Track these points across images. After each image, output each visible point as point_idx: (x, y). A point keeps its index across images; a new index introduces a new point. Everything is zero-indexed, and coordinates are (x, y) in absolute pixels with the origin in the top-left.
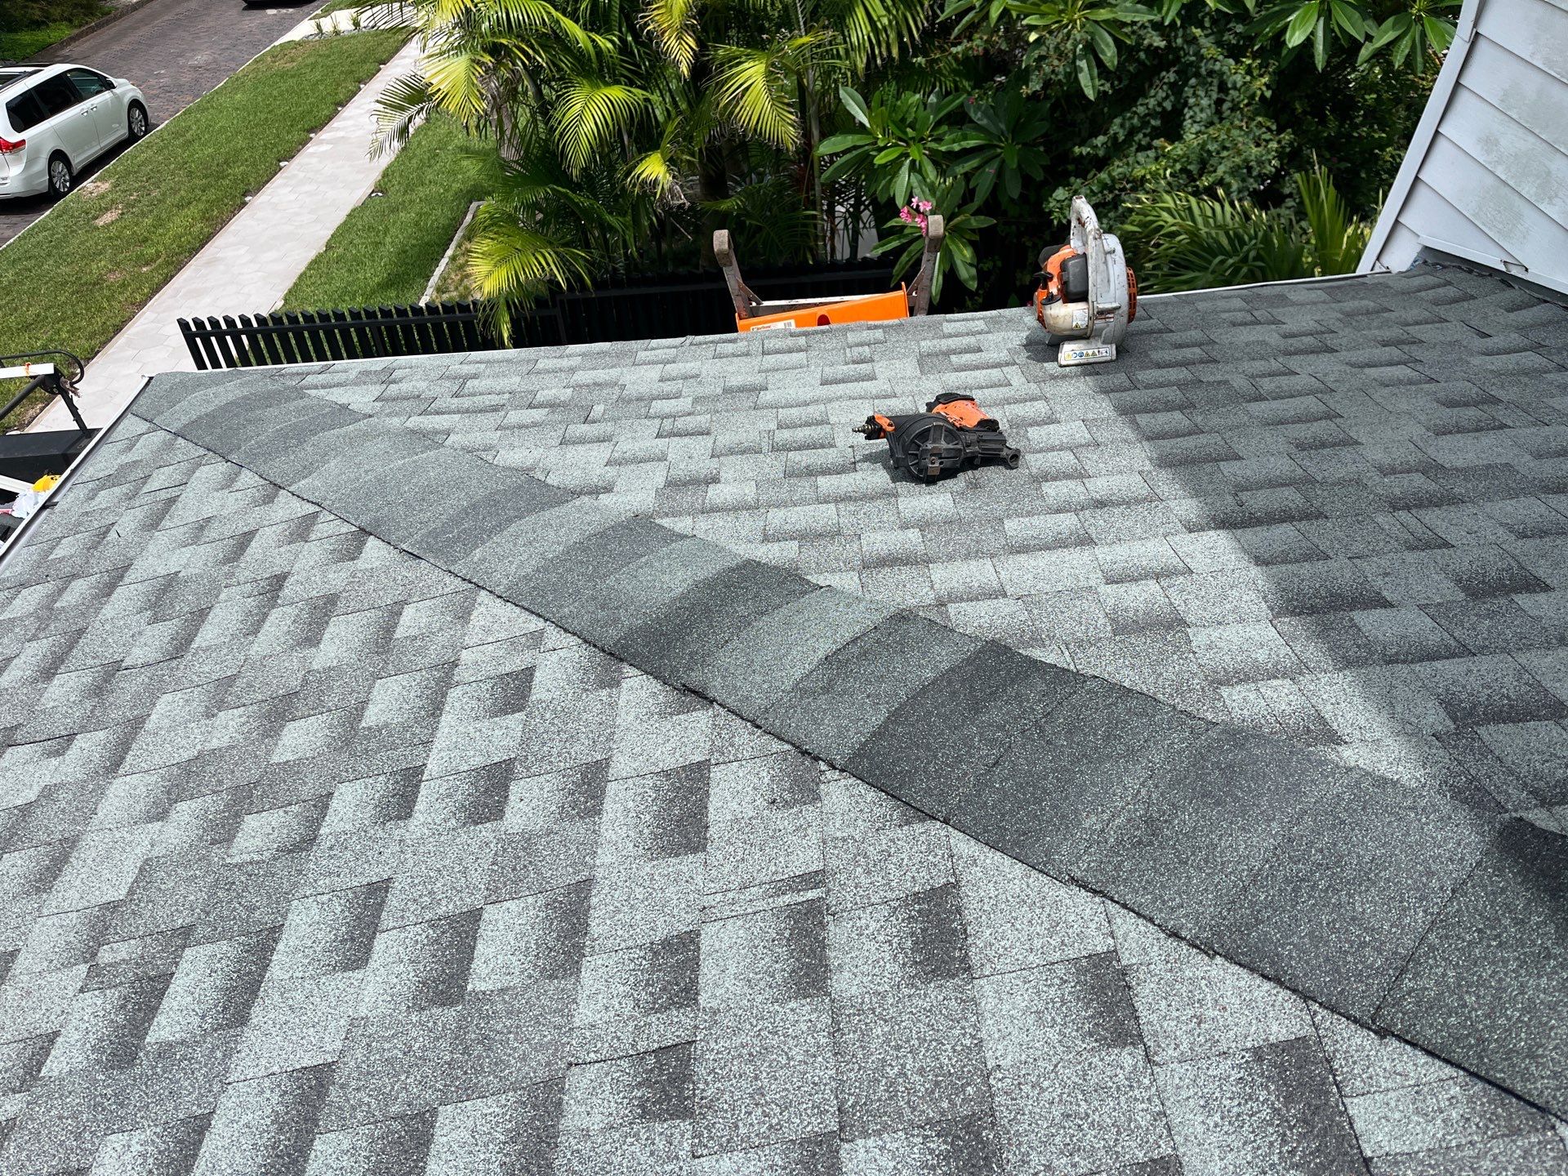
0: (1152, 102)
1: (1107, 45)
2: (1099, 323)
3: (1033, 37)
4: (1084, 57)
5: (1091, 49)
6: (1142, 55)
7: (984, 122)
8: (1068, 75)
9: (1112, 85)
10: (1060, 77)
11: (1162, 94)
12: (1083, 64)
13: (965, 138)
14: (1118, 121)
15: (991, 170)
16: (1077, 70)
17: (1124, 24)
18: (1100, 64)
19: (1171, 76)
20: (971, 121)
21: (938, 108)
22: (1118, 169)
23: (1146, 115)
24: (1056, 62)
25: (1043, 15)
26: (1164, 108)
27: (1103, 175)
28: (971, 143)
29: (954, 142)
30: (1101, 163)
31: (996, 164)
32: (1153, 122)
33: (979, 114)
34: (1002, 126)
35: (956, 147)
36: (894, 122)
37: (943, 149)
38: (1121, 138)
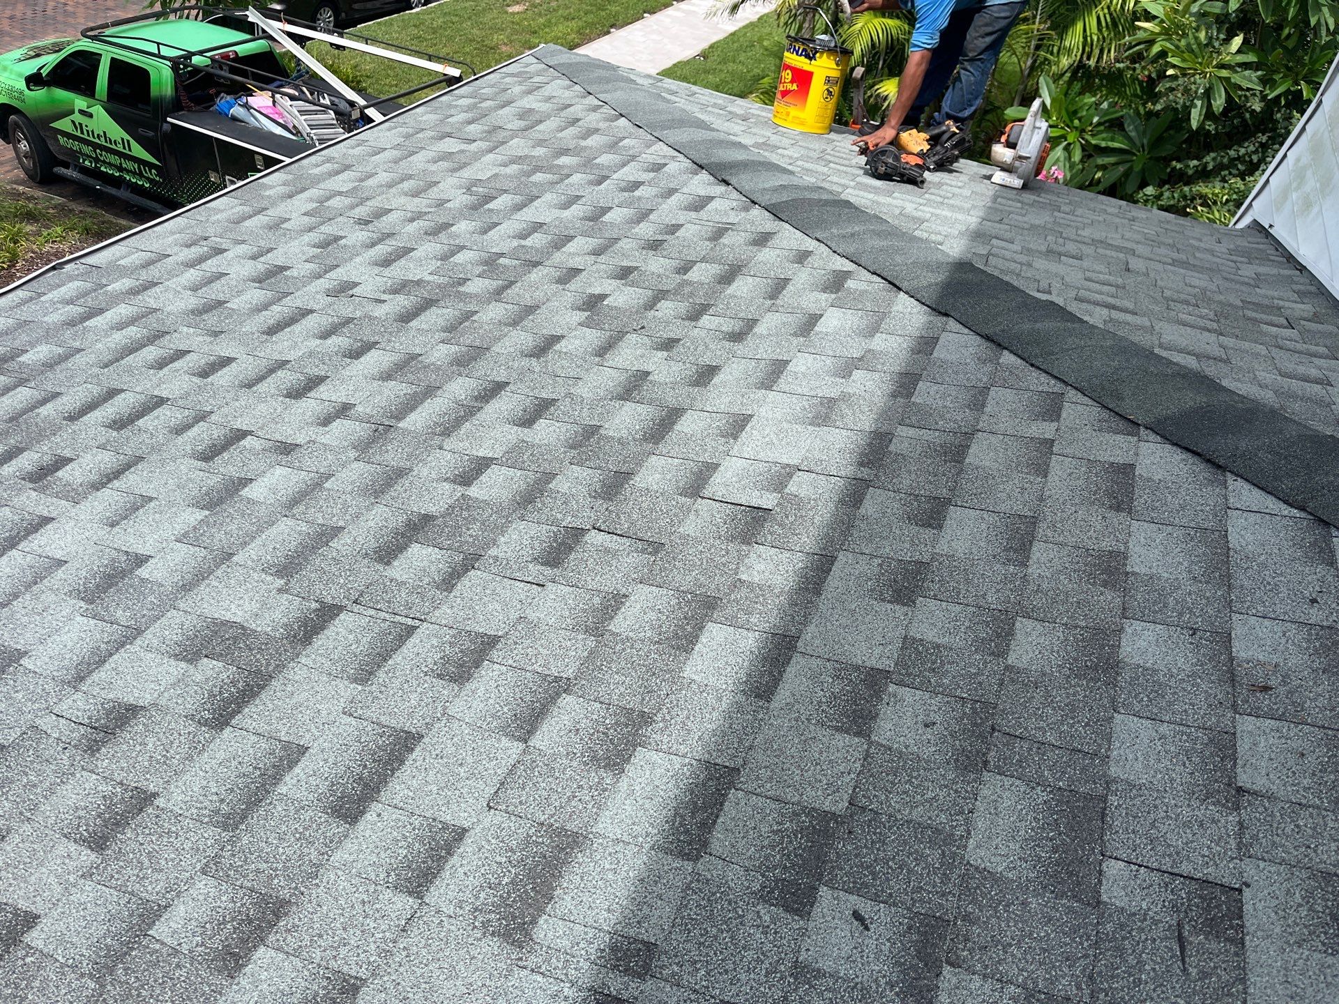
0: (1242, 151)
1: (1220, 96)
3: (1170, 72)
4: (1202, 99)
5: (1208, 94)
7: (1133, 134)
9: (1216, 128)
10: (1179, 107)
11: (1252, 148)
12: (1199, 103)
13: (1113, 140)
14: (1213, 155)
15: (1122, 169)
16: (1193, 105)
19: (1264, 139)
23: (1235, 159)
24: (1180, 95)
26: (1251, 160)
27: (1186, 189)
28: (1116, 145)
29: (1103, 140)
30: (1189, 181)
31: (1127, 166)
32: (1240, 166)
33: (1132, 127)
34: (1145, 141)
35: (1103, 144)
37: (1095, 142)
38: (1210, 167)
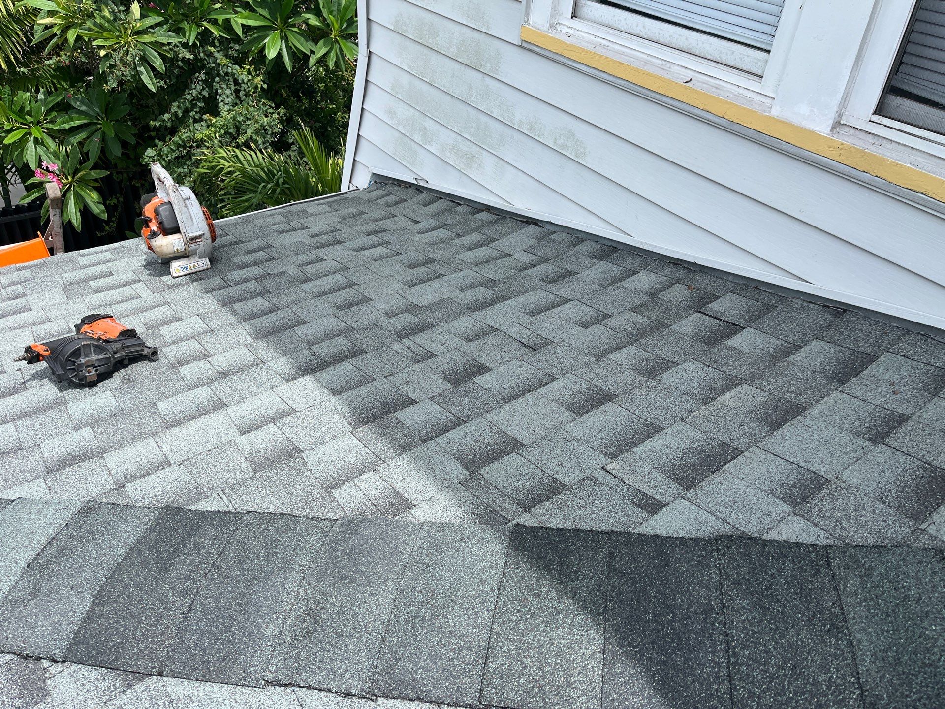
1: (155, 57)
2: (193, 246)
3: (102, 53)
4: (142, 65)
6: (180, 63)
7: (83, 108)
8: (133, 77)
10: (129, 78)
11: (199, 87)
12: (142, 69)
15: (96, 139)
16: (139, 73)
17: (163, 45)
18: (153, 69)
19: (202, 76)
20: (74, 108)
21: (45, 102)
22: (184, 134)
24: (123, 69)
25: (106, 39)
31: (99, 134)
33: (78, 103)
34: (97, 110)
36: (14, 112)
37: (57, 128)
38: (180, 115)
